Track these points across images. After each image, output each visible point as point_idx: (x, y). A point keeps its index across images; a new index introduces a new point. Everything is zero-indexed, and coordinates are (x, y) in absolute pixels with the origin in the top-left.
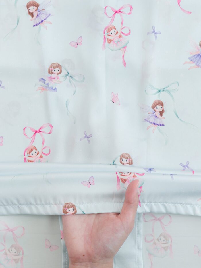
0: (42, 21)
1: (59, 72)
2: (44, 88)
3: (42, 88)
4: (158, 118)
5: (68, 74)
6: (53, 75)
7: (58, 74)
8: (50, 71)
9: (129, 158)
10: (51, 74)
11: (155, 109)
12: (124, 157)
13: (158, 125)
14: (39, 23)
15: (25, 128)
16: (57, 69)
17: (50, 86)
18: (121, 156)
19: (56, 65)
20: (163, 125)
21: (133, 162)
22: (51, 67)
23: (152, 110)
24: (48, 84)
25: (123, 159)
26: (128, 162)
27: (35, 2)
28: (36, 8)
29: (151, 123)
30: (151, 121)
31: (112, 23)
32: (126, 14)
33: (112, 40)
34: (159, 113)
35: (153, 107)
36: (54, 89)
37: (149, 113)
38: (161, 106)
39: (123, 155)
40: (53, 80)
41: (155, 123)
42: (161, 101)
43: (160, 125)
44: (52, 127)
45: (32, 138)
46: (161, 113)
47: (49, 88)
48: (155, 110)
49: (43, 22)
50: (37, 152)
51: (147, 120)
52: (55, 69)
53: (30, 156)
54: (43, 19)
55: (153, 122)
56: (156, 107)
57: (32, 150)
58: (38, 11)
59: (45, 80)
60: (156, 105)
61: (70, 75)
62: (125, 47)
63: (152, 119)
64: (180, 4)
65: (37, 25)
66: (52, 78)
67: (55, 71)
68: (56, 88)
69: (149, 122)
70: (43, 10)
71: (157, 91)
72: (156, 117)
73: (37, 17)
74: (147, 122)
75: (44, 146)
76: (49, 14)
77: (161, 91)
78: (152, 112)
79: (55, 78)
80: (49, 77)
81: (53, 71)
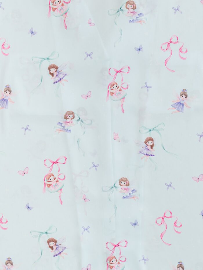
0: (60, 79)
1: (72, 117)
2: (61, 129)
3: (59, 130)
4: (149, 150)
5: (79, 119)
6: (68, 120)
7: (72, 119)
8: (66, 117)
9: (127, 181)
10: (67, 119)
11: (147, 143)
12: (122, 181)
13: (149, 155)
14: (58, 81)
15: (45, 160)
16: (71, 116)
17: (66, 128)
18: (120, 180)
19: (70, 113)
20: (153, 156)
21: (130, 183)
22: (67, 114)
23: (145, 145)
24: (64, 127)
25: (122, 182)
26: (126, 184)
27: (55, 65)
28: (55, 70)
29: (145, 154)
30: (144, 153)
31: (114, 80)
32: (125, 73)
33: (114, 92)
34: (150, 147)
35: (146, 143)
36: (69, 131)
37: (143, 147)
38: (151, 142)
39: (121, 179)
40: (68, 124)
41: (147, 154)
42: (152, 138)
43: (151, 155)
44: (66, 159)
45: (50, 168)
46: (152, 147)
47: (65, 130)
48: (147, 145)
49: (62, 80)
50: (54, 178)
51: (141, 152)
52: (70, 116)
53: (49, 181)
54: (61, 78)
55: (146, 154)
56: (148, 142)
57: (50, 176)
58: (58, 72)
59: (62, 124)
60: (148, 141)
61: (81, 120)
62: (123, 98)
63: (145, 152)
64: (167, 65)
65: (56, 82)
66: (67, 122)
67: (69, 117)
68: (70, 130)
69: (143, 154)
70: (61, 71)
71: (149, 130)
72: (148, 149)
73: (56, 77)
74: (141, 154)
75: (60, 173)
76: (66, 74)
77: (152, 130)
78: (145, 146)
79: (69, 122)
80: (65, 121)
81: (68, 117)
